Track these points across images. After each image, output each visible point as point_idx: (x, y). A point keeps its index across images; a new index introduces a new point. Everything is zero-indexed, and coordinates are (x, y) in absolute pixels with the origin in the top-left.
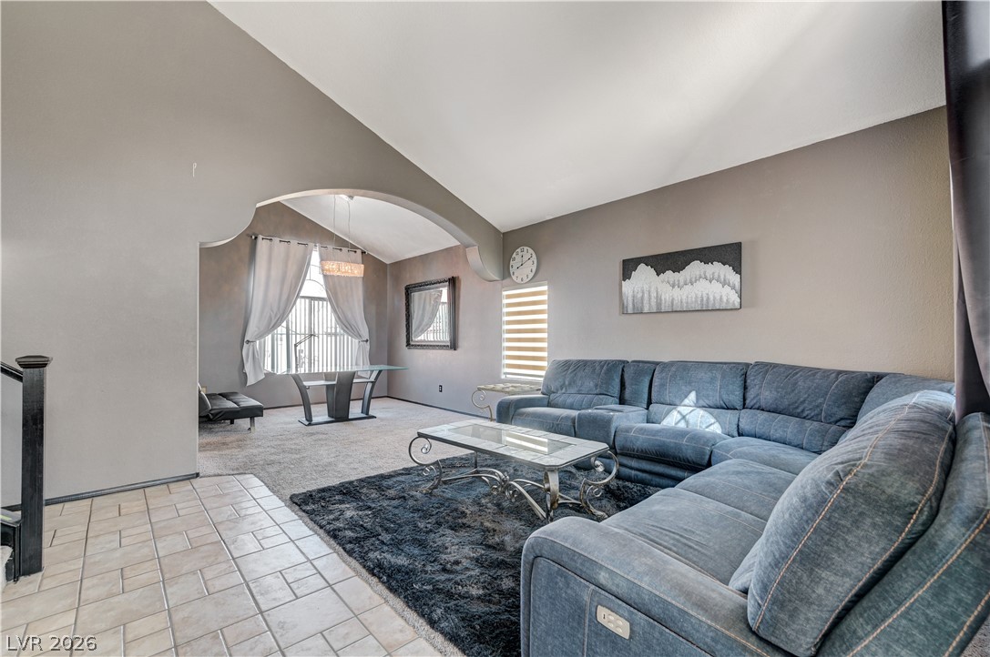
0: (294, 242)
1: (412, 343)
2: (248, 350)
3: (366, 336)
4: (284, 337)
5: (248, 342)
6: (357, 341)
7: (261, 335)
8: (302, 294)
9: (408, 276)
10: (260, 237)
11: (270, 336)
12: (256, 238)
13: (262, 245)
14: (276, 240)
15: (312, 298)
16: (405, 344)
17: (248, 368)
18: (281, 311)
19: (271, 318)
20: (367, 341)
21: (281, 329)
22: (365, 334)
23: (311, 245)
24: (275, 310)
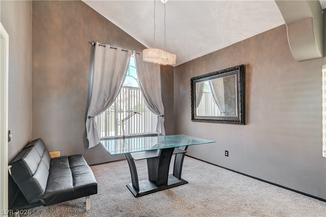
0: (119, 49)
1: (195, 118)
2: (90, 123)
3: (162, 113)
4: (113, 113)
5: (90, 117)
6: (157, 116)
7: (98, 113)
8: (124, 85)
9: (192, 72)
10: (98, 44)
11: (104, 113)
12: (95, 44)
13: (99, 50)
14: (108, 46)
15: (131, 88)
16: (191, 118)
17: (90, 136)
18: (111, 96)
19: (104, 101)
20: (163, 116)
21: (111, 108)
22: (162, 112)
23: (130, 51)
24: (107, 96)
